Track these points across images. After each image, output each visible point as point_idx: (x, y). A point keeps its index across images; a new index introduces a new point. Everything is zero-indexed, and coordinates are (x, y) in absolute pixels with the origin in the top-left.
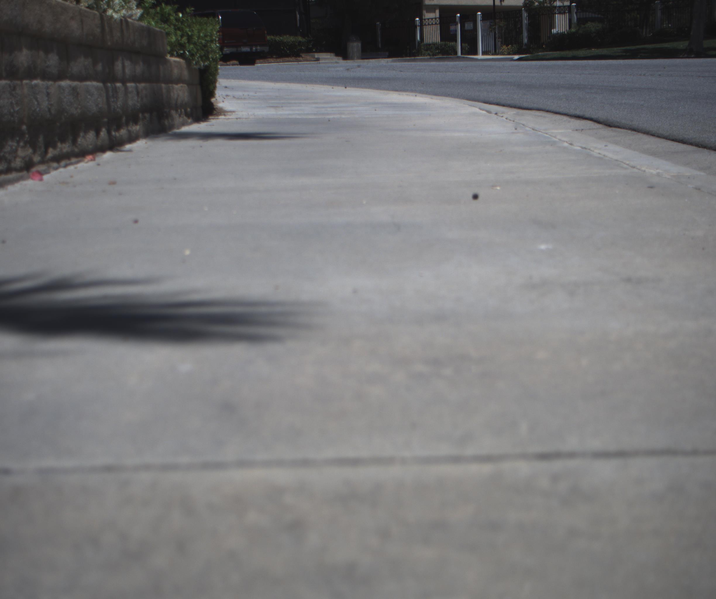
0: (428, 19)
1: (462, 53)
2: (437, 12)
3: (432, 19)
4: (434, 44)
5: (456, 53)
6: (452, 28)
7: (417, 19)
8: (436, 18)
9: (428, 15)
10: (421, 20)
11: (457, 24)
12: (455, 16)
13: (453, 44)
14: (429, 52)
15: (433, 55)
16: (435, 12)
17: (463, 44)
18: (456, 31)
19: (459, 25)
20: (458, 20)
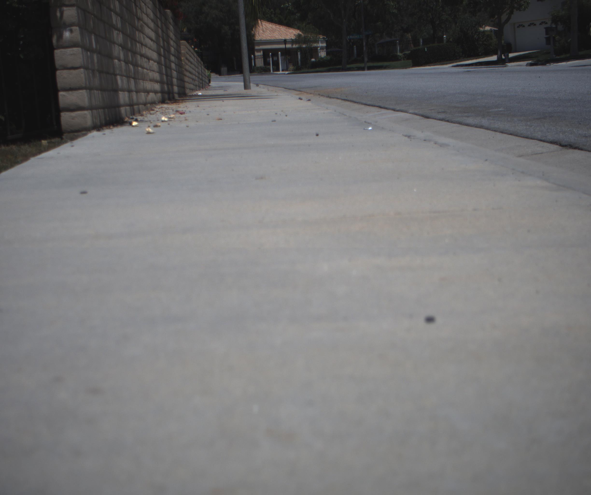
0: (257, 56)
1: (273, 71)
2: (262, 52)
3: (259, 56)
4: (260, 67)
5: (270, 71)
6: (268, 59)
7: (253, 56)
8: (261, 56)
9: (257, 54)
10: (254, 56)
11: (269, 57)
12: (269, 54)
13: (268, 67)
14: (258, 71)
15: (260, 72)
16: (260, 52)
17: (273, 67)
18: (270, 61)
19: (271, 58)
20: (270, 56)
